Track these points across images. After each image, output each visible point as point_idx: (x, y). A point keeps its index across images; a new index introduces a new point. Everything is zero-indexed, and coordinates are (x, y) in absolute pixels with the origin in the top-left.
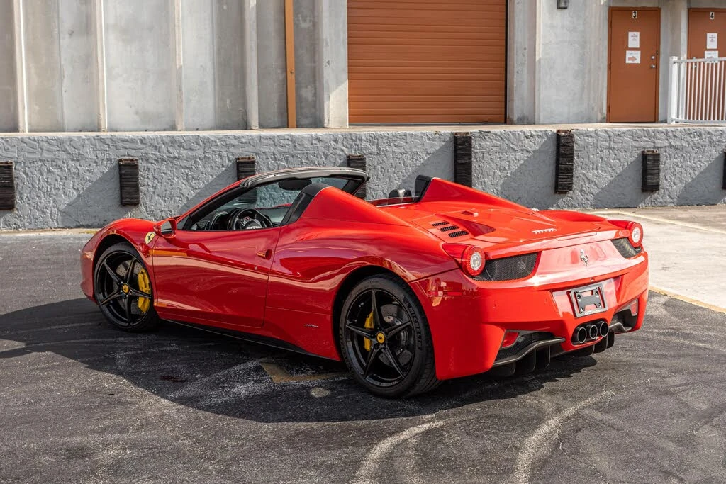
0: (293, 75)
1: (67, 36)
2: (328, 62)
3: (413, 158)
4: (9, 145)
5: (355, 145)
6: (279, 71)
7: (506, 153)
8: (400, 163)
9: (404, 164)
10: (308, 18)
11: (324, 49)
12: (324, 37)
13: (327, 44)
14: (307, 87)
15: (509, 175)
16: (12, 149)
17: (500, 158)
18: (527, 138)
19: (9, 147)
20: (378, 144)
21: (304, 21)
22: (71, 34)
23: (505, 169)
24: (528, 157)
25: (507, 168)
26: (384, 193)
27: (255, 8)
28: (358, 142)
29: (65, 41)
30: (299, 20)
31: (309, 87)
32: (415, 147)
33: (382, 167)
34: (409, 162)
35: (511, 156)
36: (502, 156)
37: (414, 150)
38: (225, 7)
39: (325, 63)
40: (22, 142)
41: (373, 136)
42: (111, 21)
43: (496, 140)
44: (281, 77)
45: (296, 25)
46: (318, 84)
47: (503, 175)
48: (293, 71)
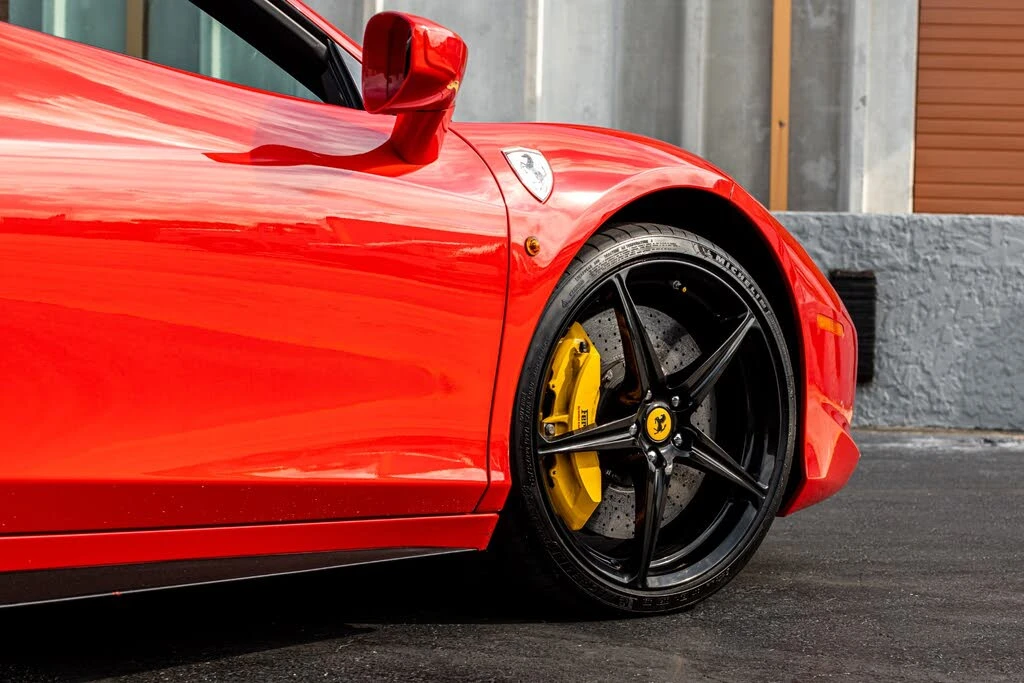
0: (785, 130)
2: (863, 100)
3: (1005, 285)
5: (854, 244)
6: (756, 123)
8: (969, 295)
9: (981, 298)
10: (828, 7)
11: (856, 71)
14: (817, 161)
20: (912, 244)
21: (819, 12)
26: (924, 371)
28: (861, 239)
30: (805, 12)
31: (823, 160)
32: (1014, 255)
33: (921, 304)
34: (994, 293)
37: (1010, 263)
39: (855, 102)
41: (899, 223)
44: (759, 138)
45: (798, 22)
46: (842, 149)
48: (786, 121)
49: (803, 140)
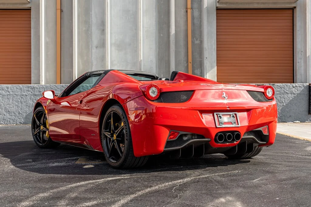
0: (191, 64)
1: (95, 48)
2: (206, 58)
4: (57, 88)
6: (185, 62)
7: (283, 94)
10: (199, 39)
11: (205, 52)
12: (205, 47)
13: (206, 50)
14: (197, 69)
15: (285, 105)
16: (58, 90)
17: (280, 97)
18: (294, 87)
19: (57, 89)
21: (197, 40)
22: (97, 47)
23: (282, 102)
24: (294, 97)
25: (283, 101)
27: (174, 35)
29: (94, 50)
30: (194, 40)
31: (199, 69)
35: (286, 96)
36: (281, 96)
38: (162, 35)
39: (205, 58)
40: (62, 87)
42: (113, 41)
43: (278, 88)
44: (186, 65)
45: (193, 42)
46: (202, 68)
47: (282, 104)
48: (191, 62)
49: (195, 66)
